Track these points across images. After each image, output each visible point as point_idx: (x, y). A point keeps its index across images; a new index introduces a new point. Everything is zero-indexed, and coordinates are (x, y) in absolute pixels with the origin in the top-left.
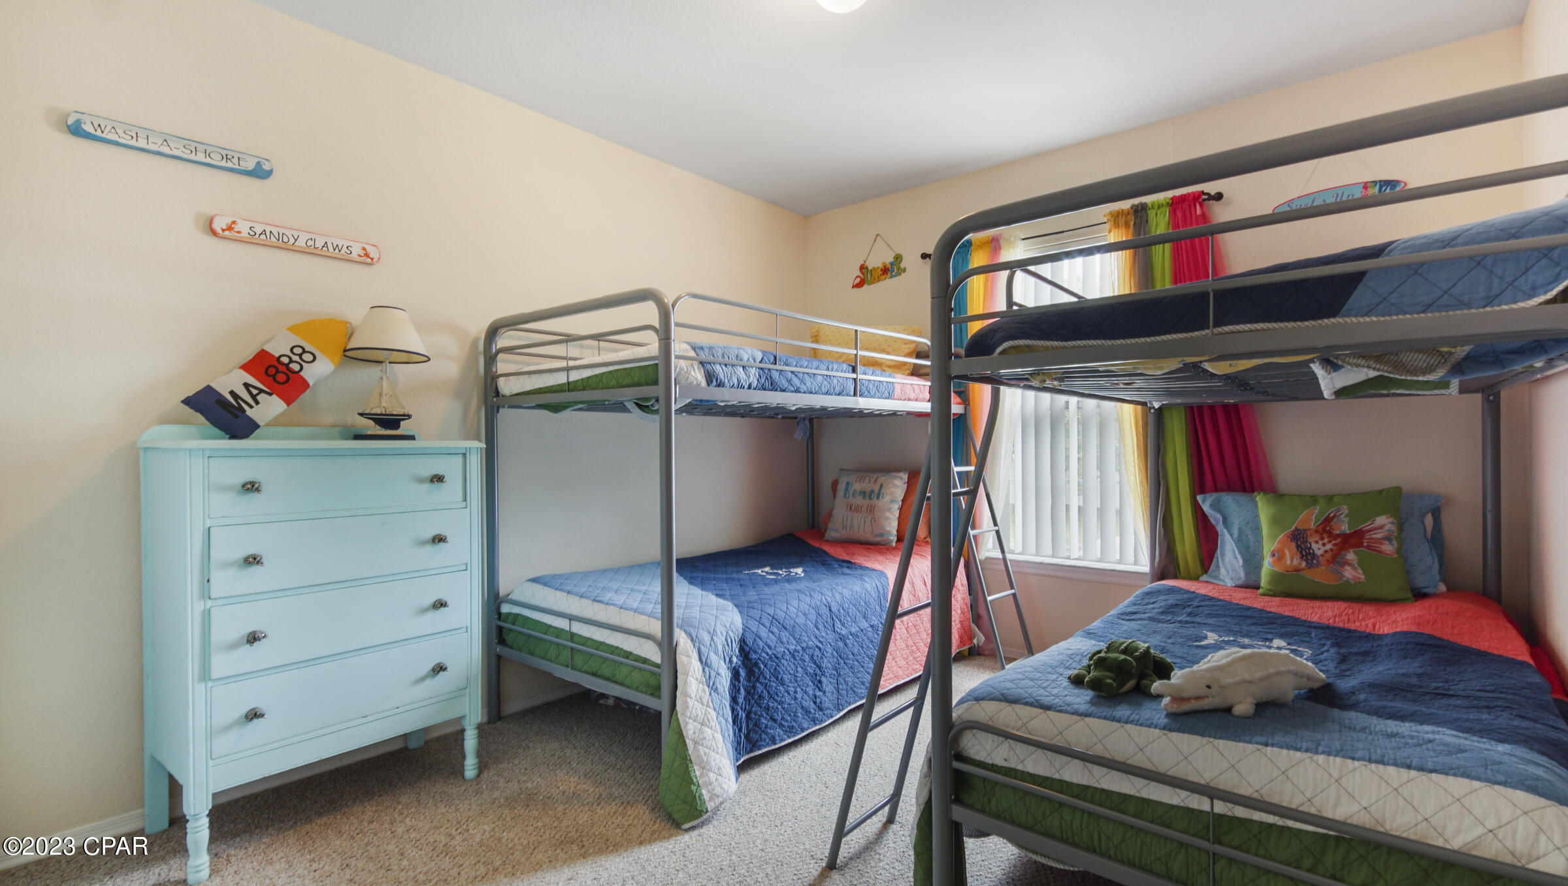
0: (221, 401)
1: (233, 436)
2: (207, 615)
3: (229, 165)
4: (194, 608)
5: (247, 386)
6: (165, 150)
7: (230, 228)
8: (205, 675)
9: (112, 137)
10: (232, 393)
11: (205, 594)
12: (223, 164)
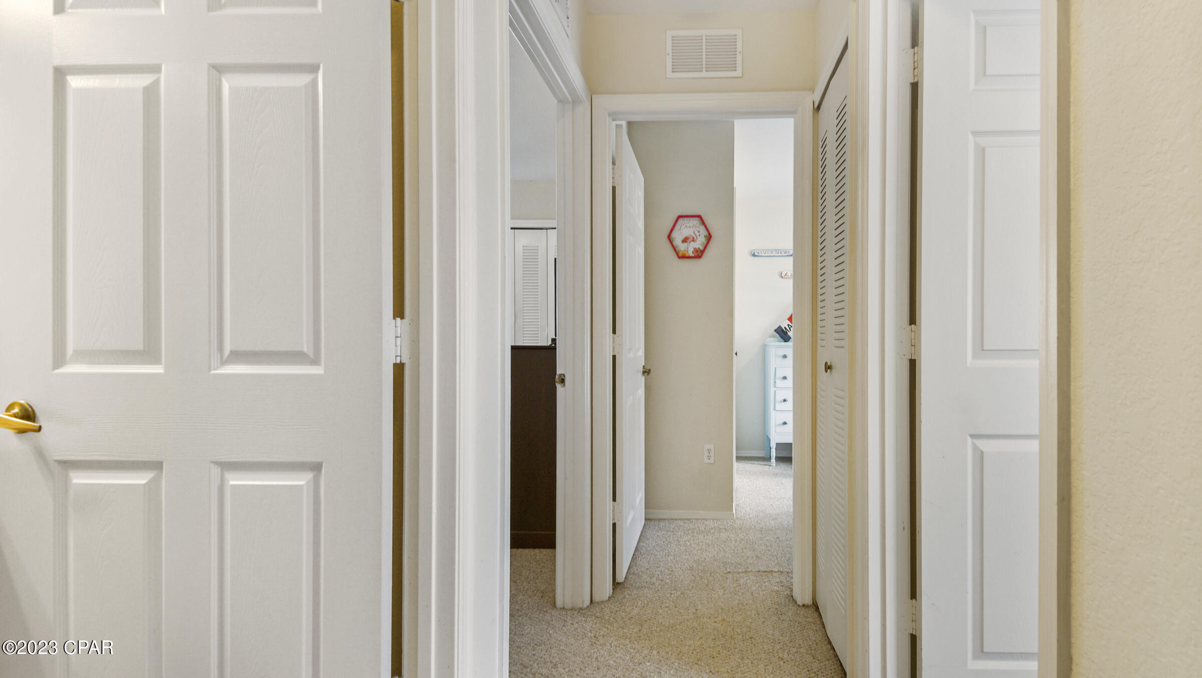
0: (782, 331)
1: (785, 341)
2: (775, 392)
3: (786, 255)
4: (772, 390)
5: (788, 325)
6: (772, 255)
7: (786, 275)
8: (775, 409)
9: (760, 255)
10: (785, 328)
11: (775, 386)
12: (785, 255)
